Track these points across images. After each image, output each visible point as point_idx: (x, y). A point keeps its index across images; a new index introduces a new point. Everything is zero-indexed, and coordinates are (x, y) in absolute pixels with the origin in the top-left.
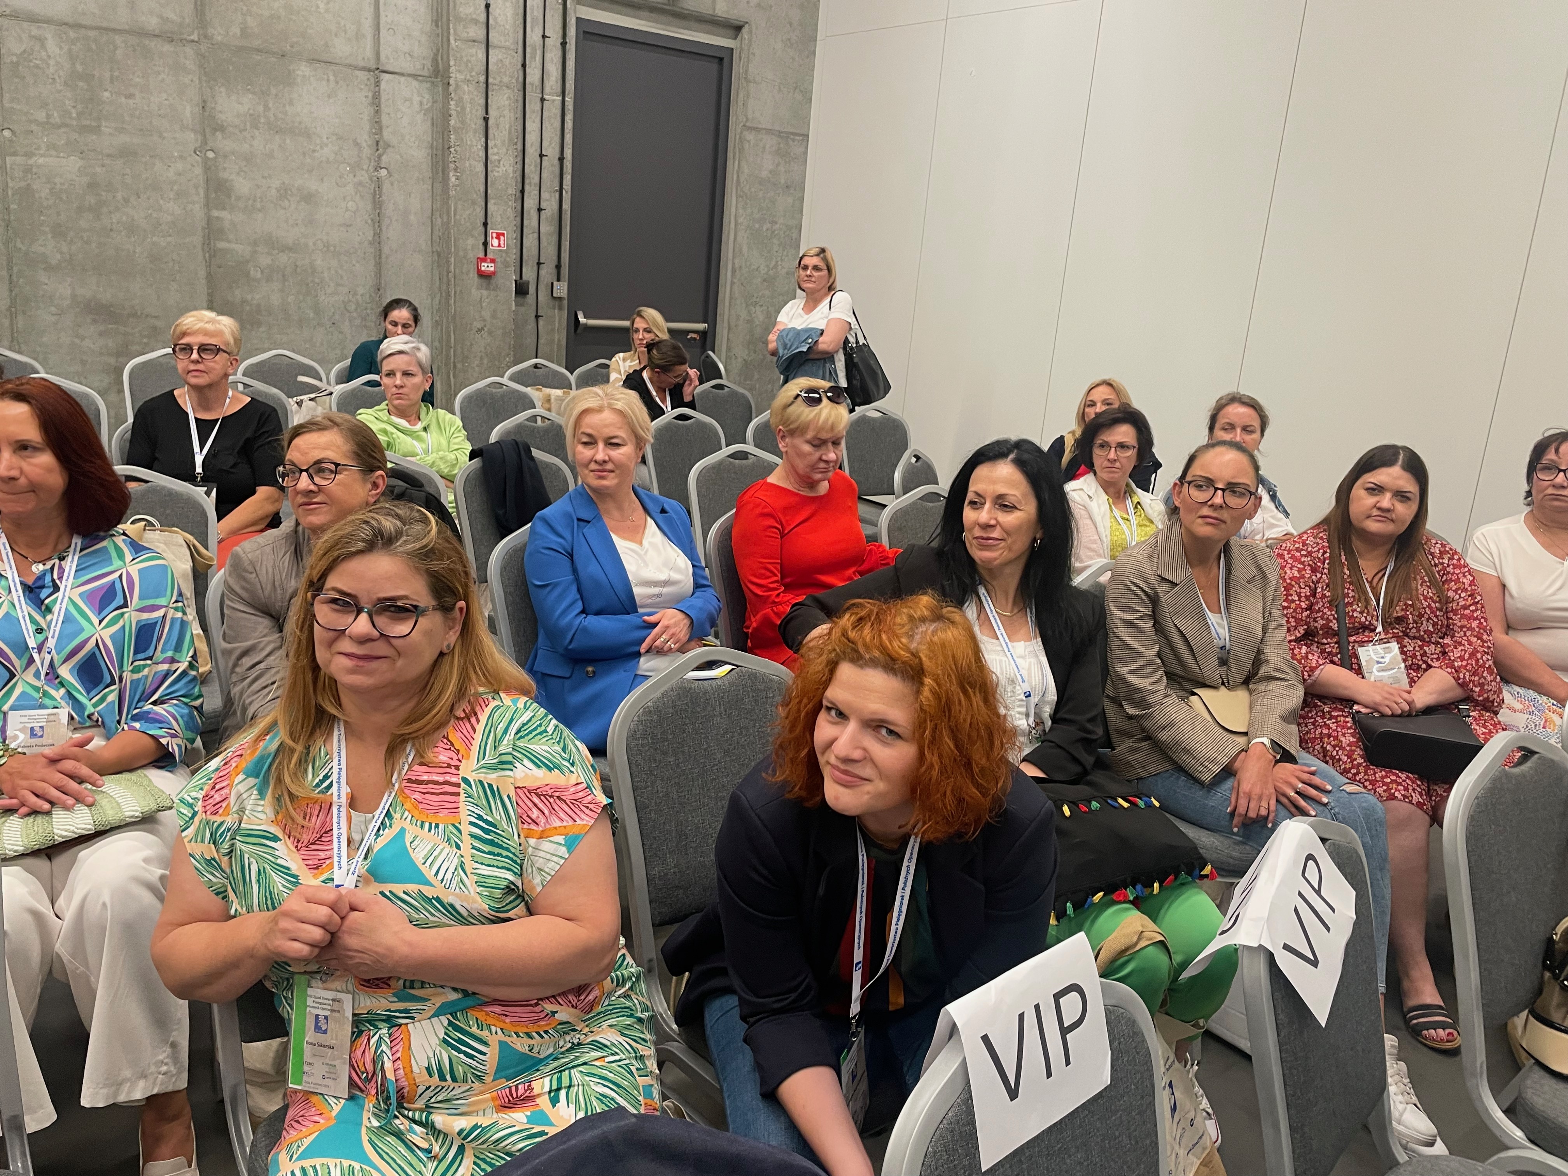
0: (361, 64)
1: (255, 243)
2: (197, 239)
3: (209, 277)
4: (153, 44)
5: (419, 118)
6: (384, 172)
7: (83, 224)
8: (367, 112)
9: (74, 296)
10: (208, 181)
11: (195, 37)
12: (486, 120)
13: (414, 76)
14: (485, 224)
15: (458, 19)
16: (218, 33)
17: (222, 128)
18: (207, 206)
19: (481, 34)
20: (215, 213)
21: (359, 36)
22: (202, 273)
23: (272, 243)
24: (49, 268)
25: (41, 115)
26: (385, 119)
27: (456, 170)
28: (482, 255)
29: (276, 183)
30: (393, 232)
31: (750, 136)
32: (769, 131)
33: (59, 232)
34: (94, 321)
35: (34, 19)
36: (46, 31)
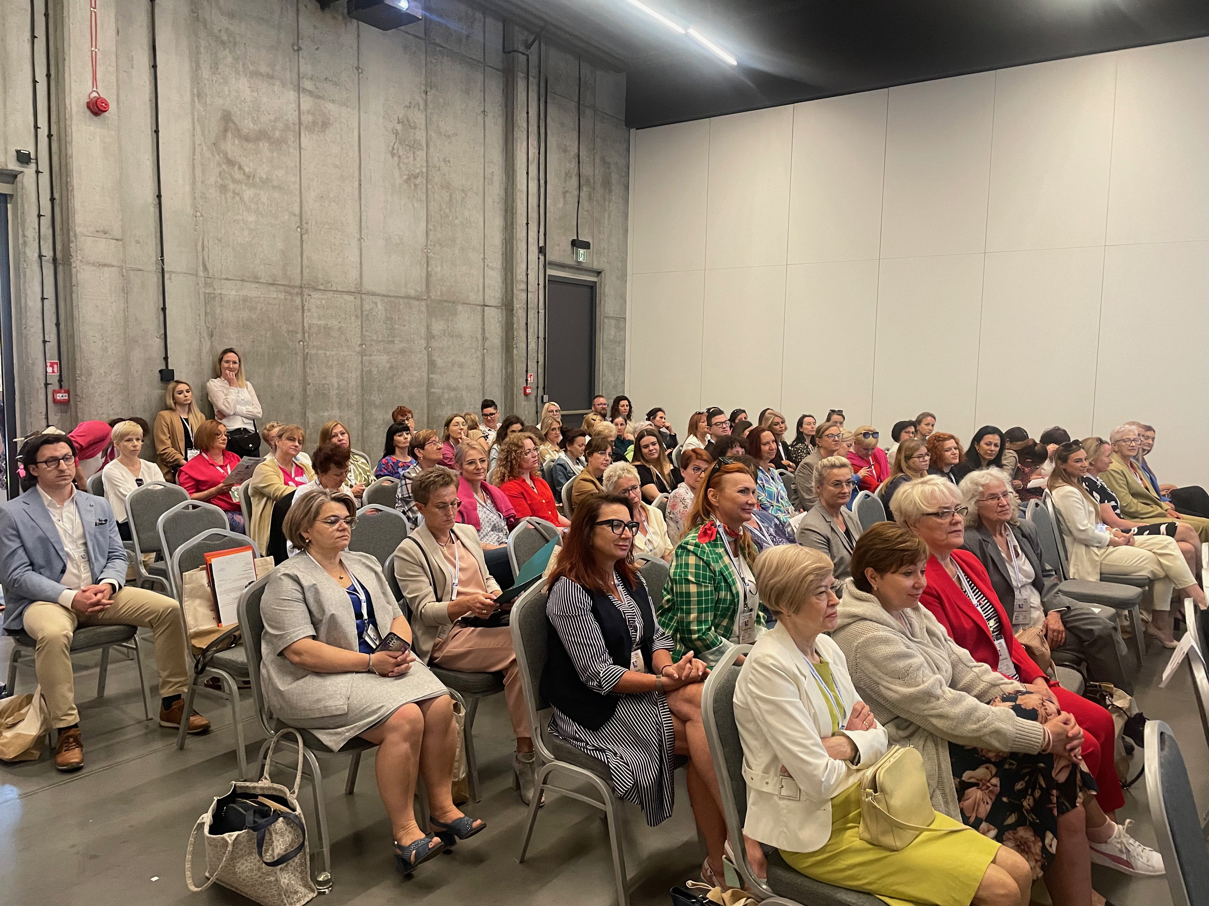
0: (479, 303)
1: (444, 388)
2: (424, 388)
3: (428, 405)
4: (412, 302)
5: (498, 324)
6: (485, 351)
7: (388, 385)
8: (480, 325)
10: (428, 361)
11: (426, 297)
12: (527, 324)
13: (496, 307)
14: (527, 371)
15: (515, 282)
16: (433, 295)
17: (433, 337)
18: (428, 373)
19: (525, 286)
20: (431, 376)
21: (478, 291)
22: (426, 404)
23: (450, 388)
24: (376, 407)
25: (375, 338)
26: (486, 327)
27: (515, 347)
28: (526, 385)
29: (450, 360)
30: (489, 379)
31: (606, 321)
32: (613, 318)
33: (380, 390)
35: (374, 294)
36: (378, 299)
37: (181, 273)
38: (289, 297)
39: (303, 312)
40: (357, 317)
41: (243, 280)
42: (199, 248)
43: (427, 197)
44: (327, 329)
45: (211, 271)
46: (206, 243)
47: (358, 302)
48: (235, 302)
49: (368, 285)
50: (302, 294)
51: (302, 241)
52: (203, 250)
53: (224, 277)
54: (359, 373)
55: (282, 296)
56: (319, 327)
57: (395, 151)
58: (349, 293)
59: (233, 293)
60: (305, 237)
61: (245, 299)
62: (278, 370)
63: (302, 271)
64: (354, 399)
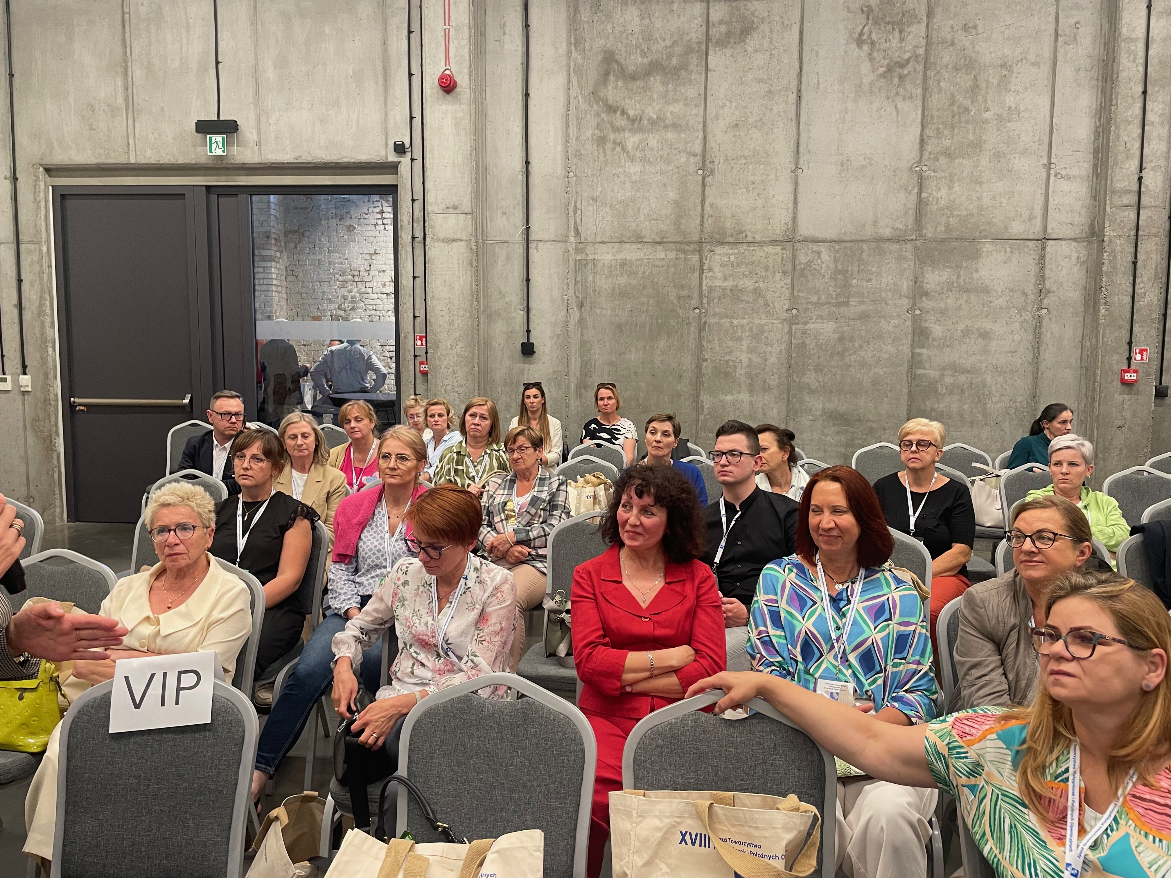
0: (1032, 236)
1: (944, 369)
2: (904, 369)
3: (910, 394)
4: (886, 246)
5: (1076, 269)
6: (1044, 311)
7: (833, 363)
8: (1034, 269)
9: (823, 409)
10: (914, 329)
11: (914, 237)
12: (1135, 263)
13: (1074, 239)
14: (1130, 343)
15: (1114, 192)
16: (929, 232)
17: (927, 294)
18: (912, 346)
19: (1134, 199)
20: (918, 351)
21: (1031, 217)
22: (905, 391)
23: (956, 368)
24: (812, 392)
25: (815, 299)
26: (1048, 273)
27: (1105, 304)
28: (1125, 367)
29: (961, 326)
30: (1048, 356)
33: (818, 369)
34: (834, 425)
35: (815, 241)
36: (823, 248)
37: (549, 241)
38: (682, 256)
39: (702, 272)
40: (784, 273)
41: (622, 242)
42: (571, 212)
43: (925, 90)
44: (736, 293)
45: (583, 236)
46: (579, 206)
47: (788, 253)
48: (610, 267)
49: (805, 229)
50: (700, 251)
51: (704, 185)
52: (575, 213)
53: (599, 240)
54: (783, 346)
55: (672, 255)
56: (724, 289)
57: (865, 37)
58: (773, 242)
59: (609, 257)
60: (708, 180)
61: (623, 263)
62: (662, 343)
63: (702, 222)
64: (774, 381)
